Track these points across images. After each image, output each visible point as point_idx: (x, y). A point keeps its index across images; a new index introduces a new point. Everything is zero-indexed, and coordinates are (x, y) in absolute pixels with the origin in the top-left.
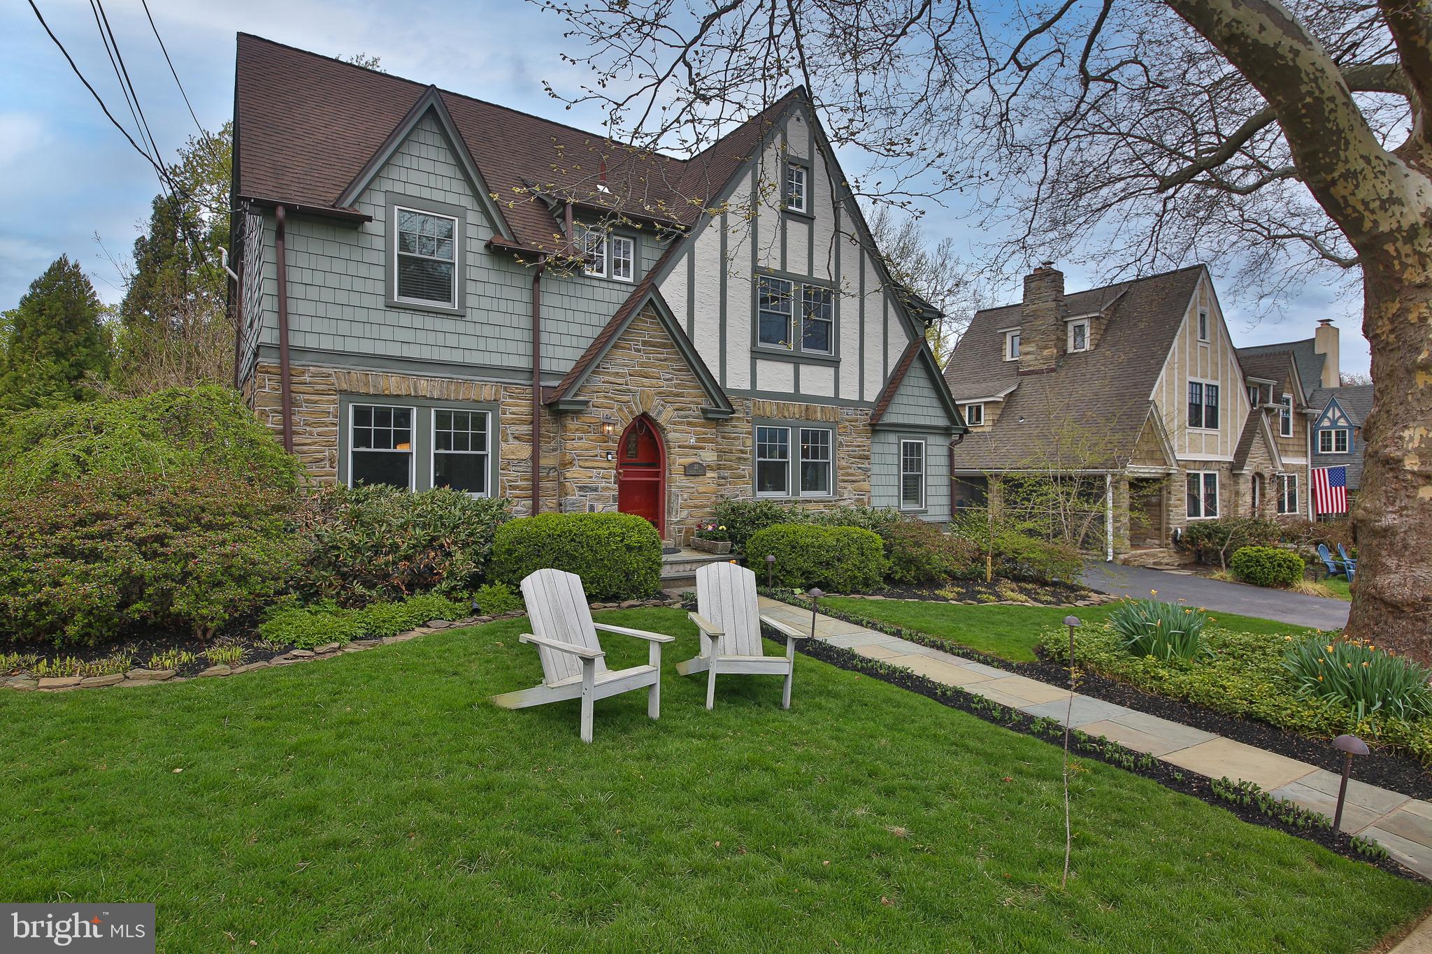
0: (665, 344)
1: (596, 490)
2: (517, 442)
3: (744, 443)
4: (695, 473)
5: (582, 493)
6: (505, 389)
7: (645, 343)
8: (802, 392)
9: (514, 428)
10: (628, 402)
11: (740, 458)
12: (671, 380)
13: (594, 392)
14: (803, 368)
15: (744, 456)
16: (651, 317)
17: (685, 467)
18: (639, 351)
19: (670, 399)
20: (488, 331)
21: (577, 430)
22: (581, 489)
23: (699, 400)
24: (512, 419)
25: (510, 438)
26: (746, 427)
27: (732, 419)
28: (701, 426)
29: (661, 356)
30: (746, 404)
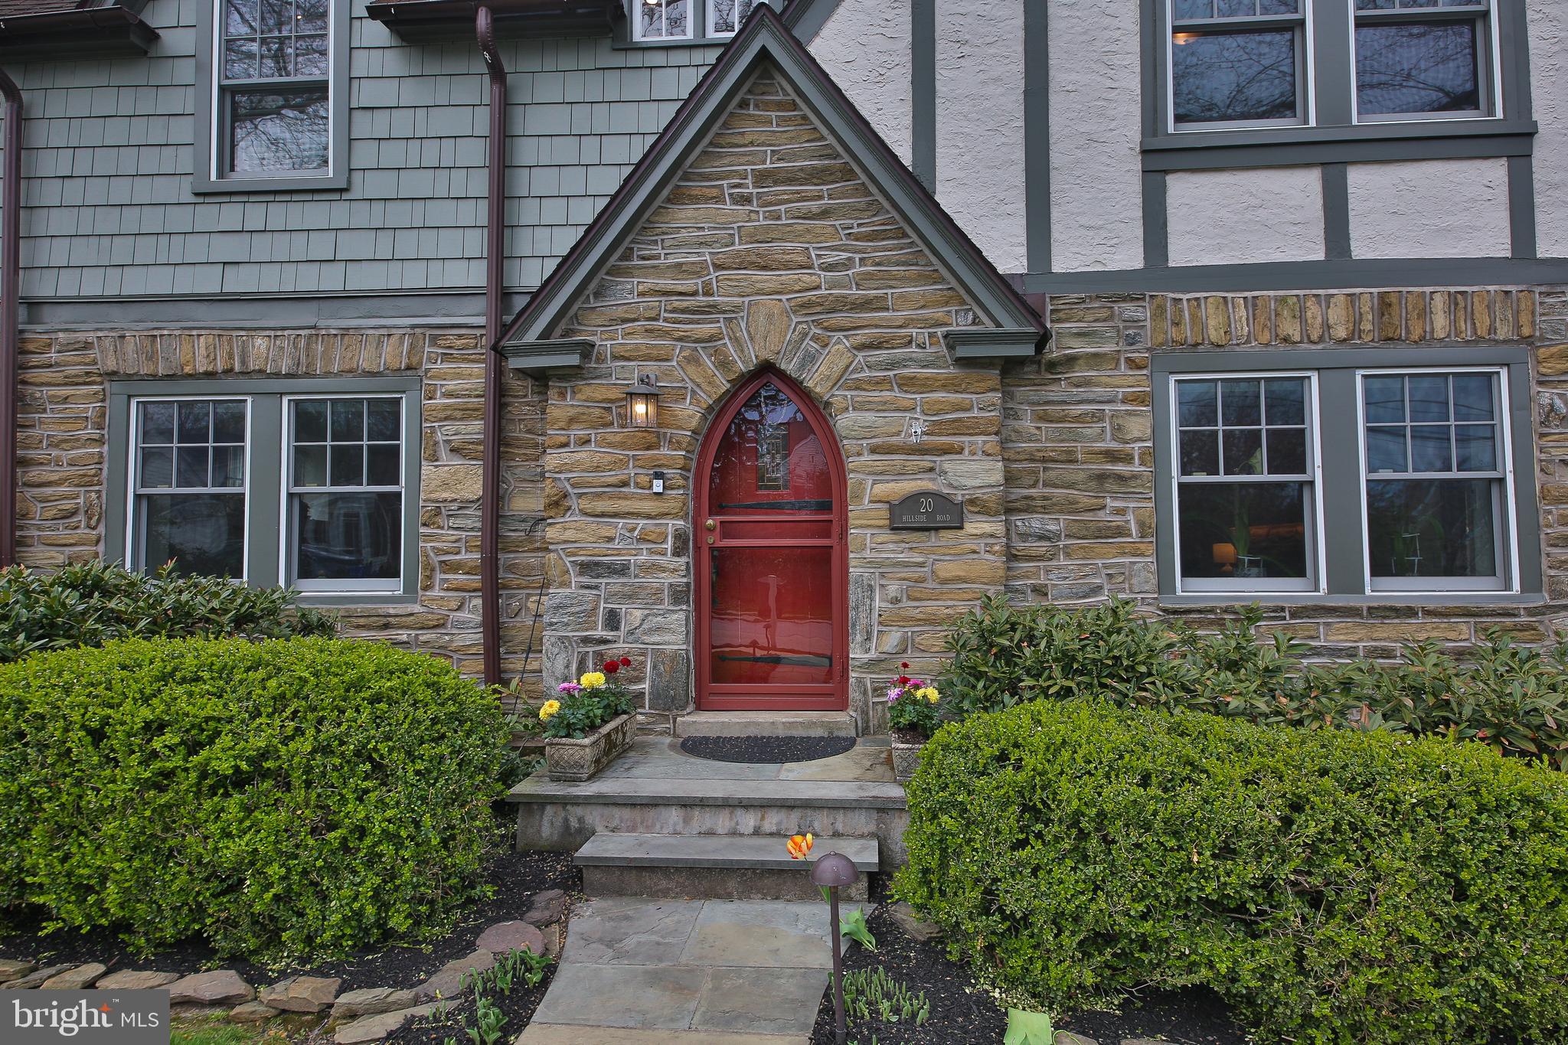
0: (824, 170)
1: (622, 570)
2: (457, 461)
3: (1118, 429)
4: (921, 520)
5: (586, 580)
6: (434, 340)
7: (761, 178)
8: (1360, 250)
9: (450, 428)
10: (711, 339)
11: (1101, 477)
12: (847, 264)
13: (614, 321)
14: (1359, 179)
15: (1120, 468)
16: (780, 106)
17: (892, 507)
18: (746, 200)
19: (838, 318)
20: (399, 214)
21: (572, 420)
22: (585, 568)
23: (938, 313)
24: (446, 407)
25: (443, 453)
26: (1127, 381)
27: (1071, 360)
28: (946, 386)
29: (814, 206)
30: (1130, 310)
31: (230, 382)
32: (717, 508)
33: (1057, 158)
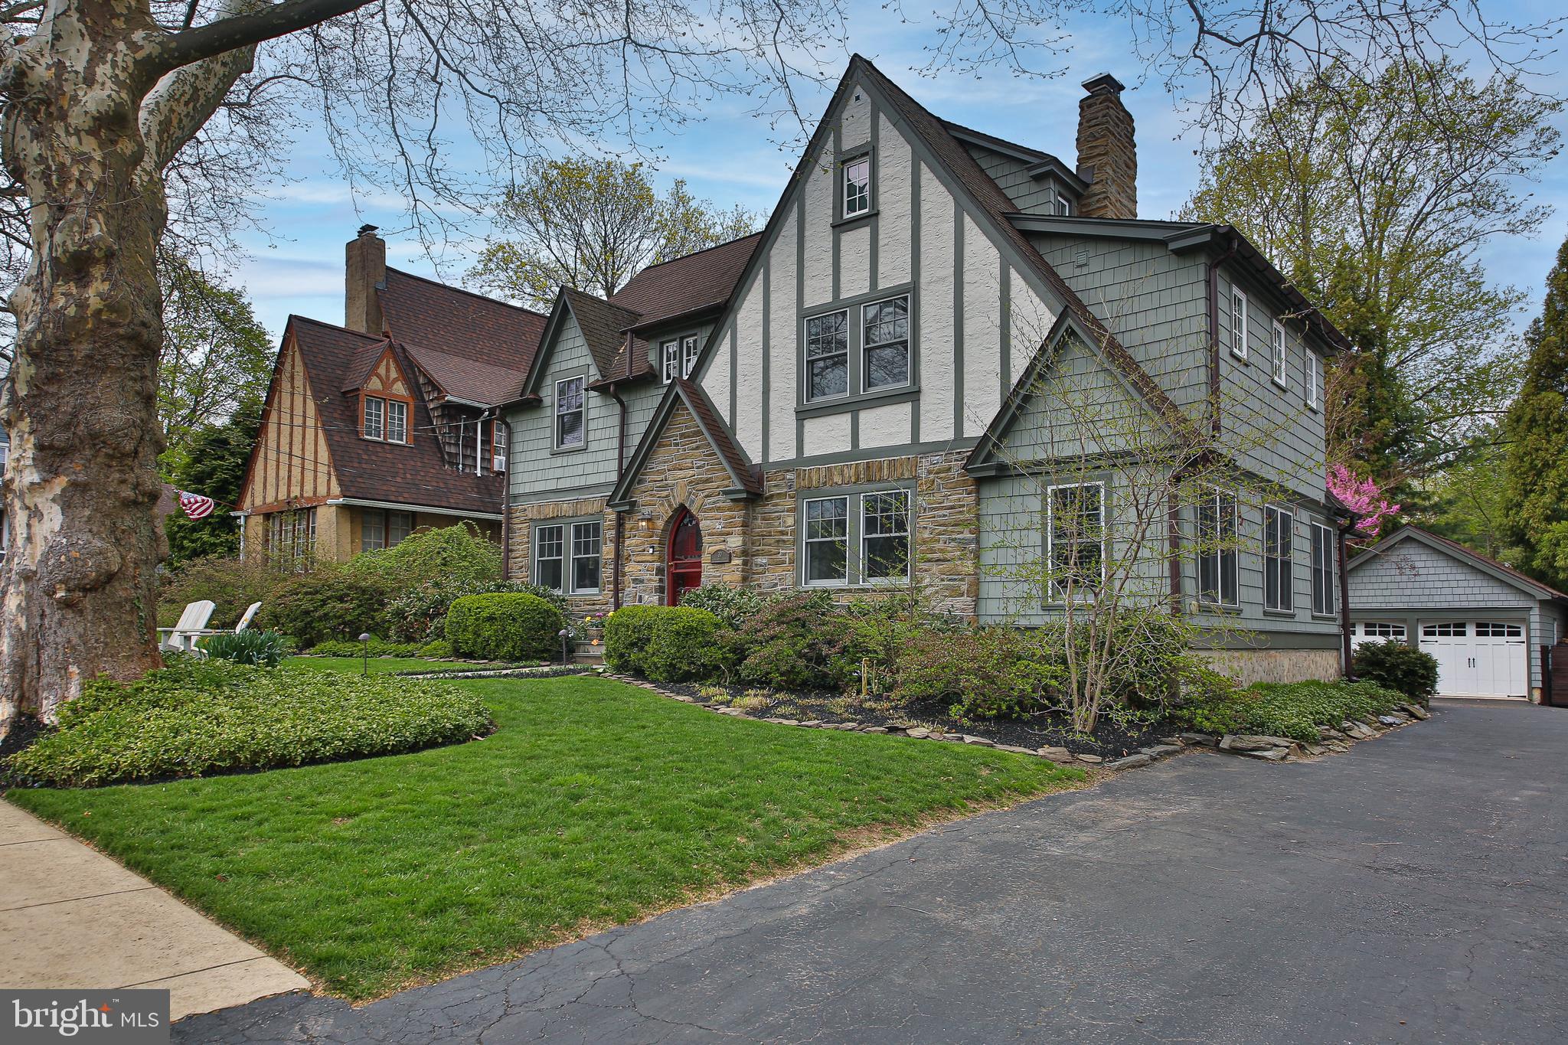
1: (643, 581)
2: (610, 544)
3: (784, 522)
4: (720, 560)
5: (634, 584)
6: (606, 501)
8: (862, 445)
9: (609, 532)
10: (667, 496)
11: (777, 541)
12: (703, 466)
13: (642, 492)
14: (863, 416)
15: (784, 537)
17: (713, 555)
18: (677, 444)
19: (700, 487)
20: (598, 456)
21: (631, 529)
22: (634, 580)
23: (727, 482)
24: (609, 525)
25: (608, 541)
26: (789, 503)
27: (772, 496)
28: (730, 510)
29: (694, 445)
30: (789, 476)
31: (558, 520)
32: (673, 559)
33: (772, 417)
